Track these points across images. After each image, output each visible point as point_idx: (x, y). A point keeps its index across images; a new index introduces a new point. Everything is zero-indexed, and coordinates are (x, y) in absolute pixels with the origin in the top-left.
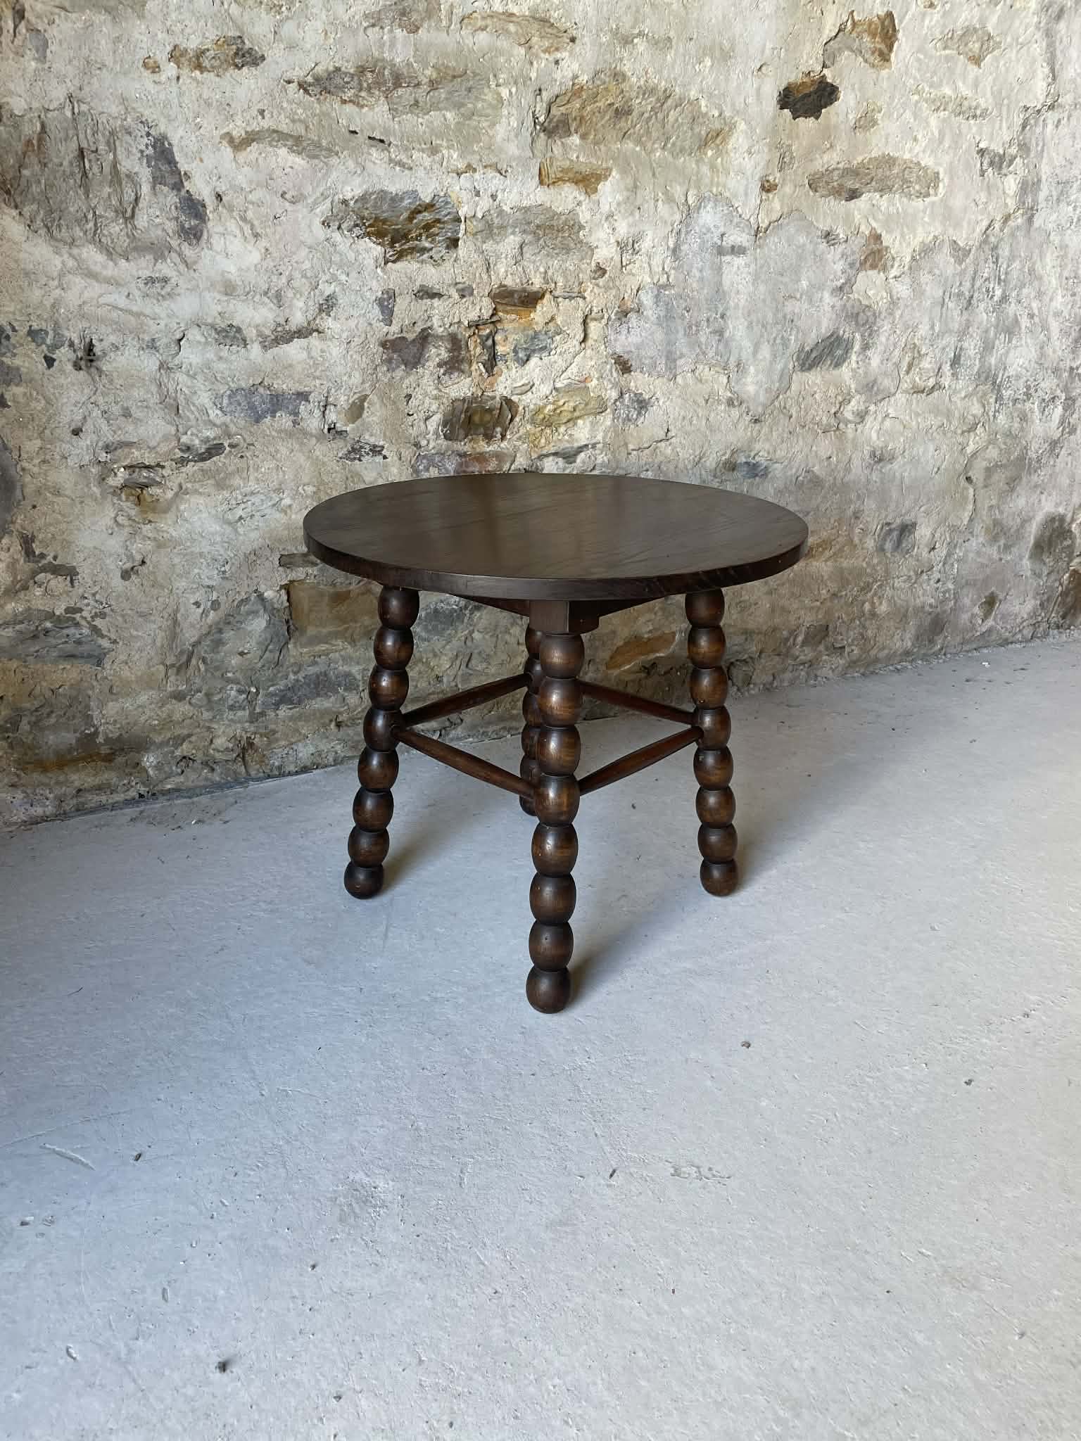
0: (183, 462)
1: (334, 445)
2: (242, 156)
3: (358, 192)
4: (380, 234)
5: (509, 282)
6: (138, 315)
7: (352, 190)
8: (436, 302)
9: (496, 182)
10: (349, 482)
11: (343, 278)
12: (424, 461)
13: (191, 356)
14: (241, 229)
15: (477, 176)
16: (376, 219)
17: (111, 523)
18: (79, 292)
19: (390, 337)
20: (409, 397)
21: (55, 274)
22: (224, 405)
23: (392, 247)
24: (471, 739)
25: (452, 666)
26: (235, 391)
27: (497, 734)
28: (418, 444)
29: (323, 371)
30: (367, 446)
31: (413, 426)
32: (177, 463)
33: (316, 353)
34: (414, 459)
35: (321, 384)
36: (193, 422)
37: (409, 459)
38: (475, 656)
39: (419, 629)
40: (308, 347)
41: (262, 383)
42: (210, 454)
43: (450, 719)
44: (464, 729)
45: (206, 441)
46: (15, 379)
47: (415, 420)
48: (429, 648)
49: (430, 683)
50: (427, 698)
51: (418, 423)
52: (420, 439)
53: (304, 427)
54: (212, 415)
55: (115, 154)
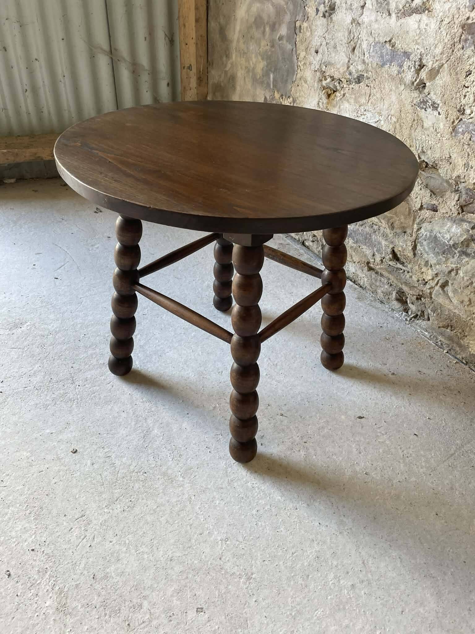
0: (349, 81)
1: (412, 94)
12: (464, 126)
13: (365, 17)
17: (316, 103)
19: (470, 21)
20: (469, 73)
22: (371, 51)
24: (427, 333)
25: (433, 279)
26: (376, 43)
27: (442, 344)
28: (462, 111)
29: (423, 39)
30: (430, 101)
31: (465, 96)
32: (347, 81)
33: (423, 26)
34: (456, 122)
35: (418, 49)
36: (357, 59)
37: (452, 120)
38: (450, 284)
39: (425, 243)
40: (420, 21)
41: (390, 41)
42: (359, 80)
43: (423, 312)
44: (427, 324)
45: (357, 71)
46: (306, 19)
47: (468, 92)
48: (427, 259)
49: (418, 281)
50: (412, 287)
51: (469, 95)
52: (466, 108)
53: (403, 77)
54: (366, 57)
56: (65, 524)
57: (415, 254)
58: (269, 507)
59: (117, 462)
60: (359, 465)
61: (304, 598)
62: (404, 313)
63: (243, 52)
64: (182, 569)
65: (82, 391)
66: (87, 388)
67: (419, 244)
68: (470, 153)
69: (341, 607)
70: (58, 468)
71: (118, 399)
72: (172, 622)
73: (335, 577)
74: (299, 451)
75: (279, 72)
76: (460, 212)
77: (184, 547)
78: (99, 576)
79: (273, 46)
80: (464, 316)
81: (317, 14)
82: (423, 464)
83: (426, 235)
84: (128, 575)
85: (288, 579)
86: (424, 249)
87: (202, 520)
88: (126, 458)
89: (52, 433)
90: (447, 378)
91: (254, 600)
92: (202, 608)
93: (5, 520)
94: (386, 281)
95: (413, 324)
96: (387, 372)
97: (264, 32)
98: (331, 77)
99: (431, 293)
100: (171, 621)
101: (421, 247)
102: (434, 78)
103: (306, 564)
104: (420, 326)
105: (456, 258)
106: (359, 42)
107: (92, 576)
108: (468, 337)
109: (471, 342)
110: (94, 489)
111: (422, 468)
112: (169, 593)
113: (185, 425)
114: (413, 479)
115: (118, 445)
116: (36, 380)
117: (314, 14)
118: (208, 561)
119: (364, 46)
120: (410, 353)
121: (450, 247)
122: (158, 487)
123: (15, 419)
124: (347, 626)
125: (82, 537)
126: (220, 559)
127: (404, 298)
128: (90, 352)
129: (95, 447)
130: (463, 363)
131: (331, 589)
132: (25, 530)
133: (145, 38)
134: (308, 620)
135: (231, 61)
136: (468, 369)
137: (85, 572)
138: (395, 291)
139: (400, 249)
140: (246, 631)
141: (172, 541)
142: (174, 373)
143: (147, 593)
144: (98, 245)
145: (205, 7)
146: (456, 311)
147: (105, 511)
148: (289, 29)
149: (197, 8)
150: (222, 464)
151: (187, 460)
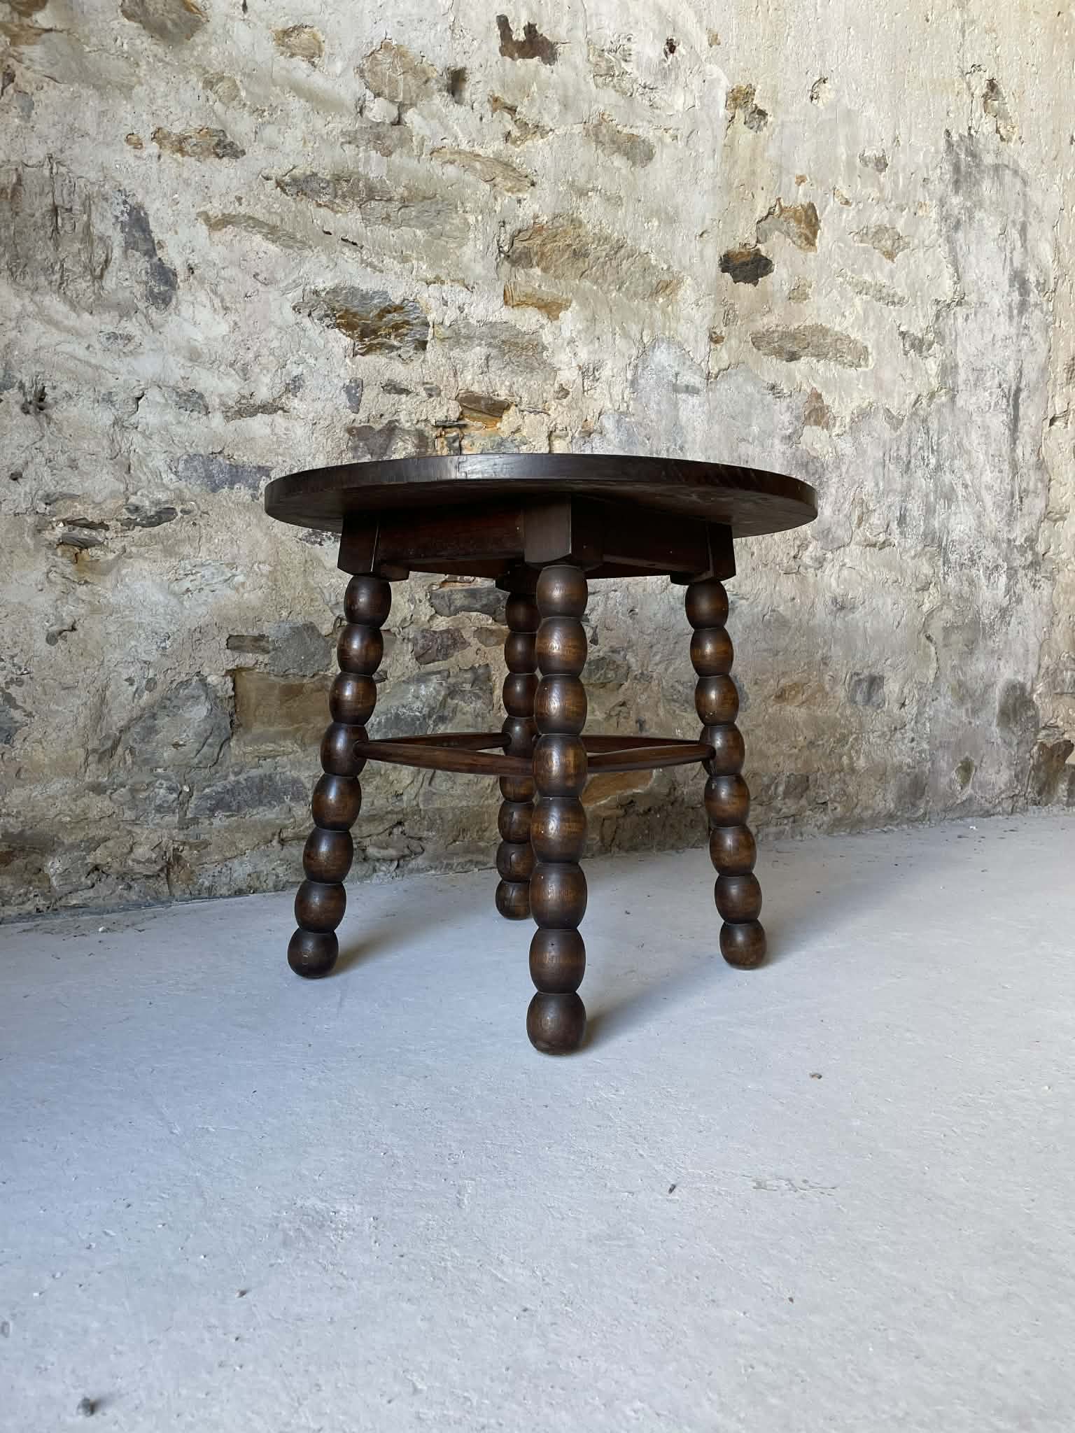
0: (129, 524)
2: (217, 235)
3: (330, 285)
4: (350, 327)
5: (475, 388)
6: (97, 367)
7: (324, 282)
8: (403, 397)
9: (463, 296)
10: (308, 565)
13: (148, 415)
14: (211, 301)
15: (445, 287)
16: (347, 311)
17: (41, 578)
18: (36, 336)
19: (356, 425)
21: (14, 316)
22: (181, 470)
23: (361, 340)
24: (433, 872)
25: (413, 782)
26: (191, 457)
27: (463, 867)
29: (286, 449)
32: (122, 525)
33: (279, 431)
35: (284, 461)
40: (272, 424)
41: (222, 452)
42: (160, 518)
43: (408, 847)
44: (424, 859)
45: (153, 503)
49: (388, 801)
50: (384, 817)
54: (166, 479)
55: (89, 216)
76: (421, 666)
83: (379, 723)
95: (406, 874)
98: (67, 523)
99: (418, 805)
104: (418, 871)
119: (158, 462)
121: (424, 718)
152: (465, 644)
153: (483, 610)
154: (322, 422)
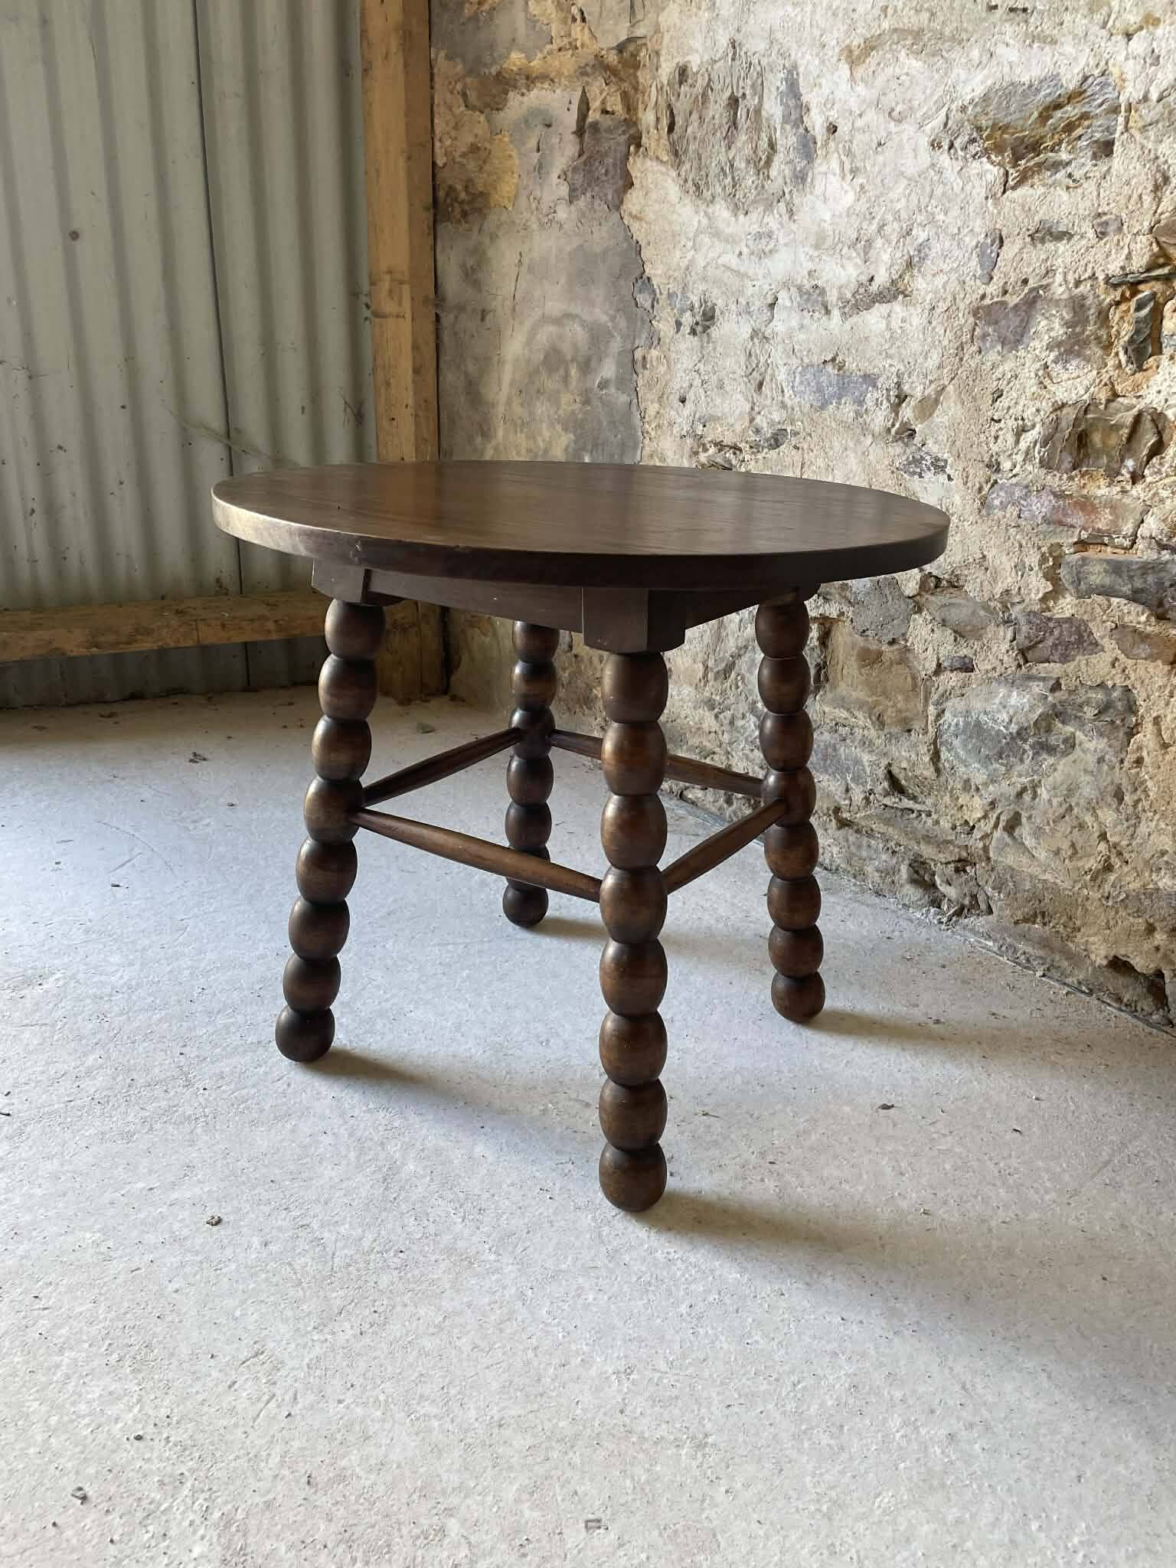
0: (755, 447)
1: (890, 449)
2: (860, 71)
3: (980, 91)
4: (999, 149)
6: (742, 276)
7: (973, 85)
8: (1062, 246)
11: (941, 217)
12: (1002, 494)
13: (784, 322)
16: (997, 126)
18: (706, 252)
19: (987, 302)
20: (998, 395)
21: (692, 234)
22: (796, 384)
23: (1015, 165)
24: (990, 944)
25: (985, 817)
26: (805, 368)
27: (1028, 960)
28: (994, 466)
29: (898, 347)
30: (928, 458)
31: (996, 438)
32: (751, 447)
33: (895, 324)
34: (986, 489)
35: (891, 365)
36: (768, 402)
37: (977, 486)
38: (1024, 820)
39: (956, 742)
40: (889, 316)
41: (833, 360)
42: (776, 440)
43: (974, 897)
44: (987, 923)
45: (771, 424)
46: (656, 343)
47: (1001, 429)
48: (965, 777)
49: (954, 828)
50: (942, 844)
51: (1004, 434)
52: (1001, 459)
53: (868, 421)
54: (787, 395)
55: (761, 98)
56: (215, 1374)
57: (938, 771)
58: (717, 1297)
59: (326, 1235)
60: (905, 1198)
61: (843, 1472)
62: (932, 910)
63: (519, 422)
64: (530, 1441)
65: (215, 1099)
66: (224, 1091)
67: (943, 749)
68: (1024, 544)
69: (935, 1483)
70: (179, 1258)
71: (307, 1108)
72: (529, 1558)
73: (905, 1424)
74: (762, 1180)
75: (603, 450)
76: (1022, 663)
77: (527, 1396)
78: (322, 1477)
79: (587, 402)
80: (1067, 885)
81: (678, 331)
82: (1048, 1184)
83: (957, 725)
84: (398, 1467)
85: (796, 1437)
86: (957, 756)
87: (560, 1335)
88: (347, 1226)
89: (151, 1189)
90: (1056, 1022)
91: (723, 1489)
92: (599, 1521)
93: (55, 1379)
94: (881, 846)
95: (958, 927)
96: (923, 1019)
97: (566, 379)
98: (716, 445)
99: (986, 849)
100: (524, 1555)
101: (949, 751)
102: (931, 415)
103: (830, 1403)
104: (973, 931)
105: (1027, 762)
106: (769, 371)
107: (305, 1479)
108: (1082, 930)
109: (1091, 939)
110: (278, 1296)
111: (1047, 1192)
112: (510, 1492)
113: (479, 1149)
114: (1035, 1215)
115: (322, 1200)
116: (92, 1085)
117: (673, 331)
118: (594, 1419)
119: (782, 376)
120: (964, 982)
121: (1013, 738)
122: (439, 1279)
123: (53, 1166)
124: (959, 1521)
125: (266, 1398)
126: (622, 1412)
127: (927, 878)
128: (221, 1021)
129: (267, 1209)
130: (1084, 992)
131: (901, 1448)
132: (113, 1397)
133: (303, 408)
134: (863, 1517)
135: (493, 443)
136: (1096, 1002)
137: (285, 1472)
138: (907, 862)
139: (904, 765)
140: (717, 1558)
141: (495, 1386)
142: (433, 1050)
143: (454, 1500)
144: (208, 821)
145: (433, 346)
146: (1048, 877)
147: (316, 1338)
148: (619, 364)
149: (415, 347)
150: (586, 1220)
151: (498, 1217)
152: (1095, 646)
153: (1135, 597)
154: (940, 304)
